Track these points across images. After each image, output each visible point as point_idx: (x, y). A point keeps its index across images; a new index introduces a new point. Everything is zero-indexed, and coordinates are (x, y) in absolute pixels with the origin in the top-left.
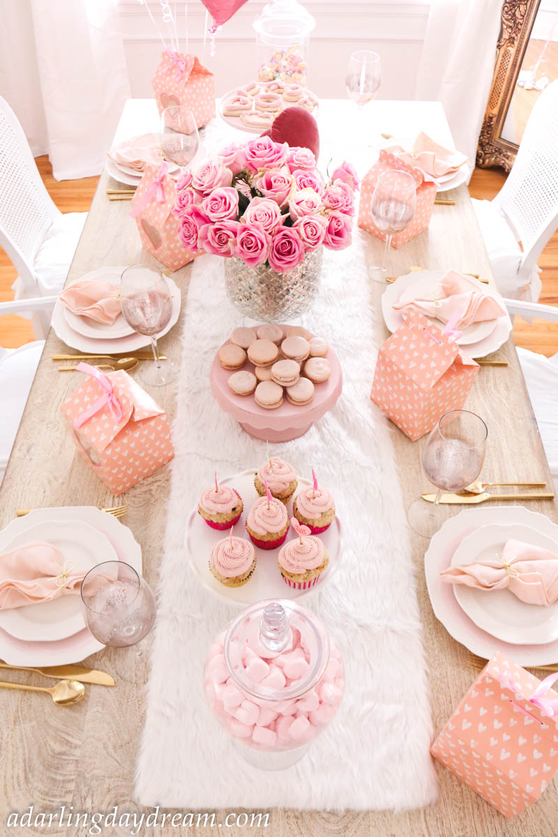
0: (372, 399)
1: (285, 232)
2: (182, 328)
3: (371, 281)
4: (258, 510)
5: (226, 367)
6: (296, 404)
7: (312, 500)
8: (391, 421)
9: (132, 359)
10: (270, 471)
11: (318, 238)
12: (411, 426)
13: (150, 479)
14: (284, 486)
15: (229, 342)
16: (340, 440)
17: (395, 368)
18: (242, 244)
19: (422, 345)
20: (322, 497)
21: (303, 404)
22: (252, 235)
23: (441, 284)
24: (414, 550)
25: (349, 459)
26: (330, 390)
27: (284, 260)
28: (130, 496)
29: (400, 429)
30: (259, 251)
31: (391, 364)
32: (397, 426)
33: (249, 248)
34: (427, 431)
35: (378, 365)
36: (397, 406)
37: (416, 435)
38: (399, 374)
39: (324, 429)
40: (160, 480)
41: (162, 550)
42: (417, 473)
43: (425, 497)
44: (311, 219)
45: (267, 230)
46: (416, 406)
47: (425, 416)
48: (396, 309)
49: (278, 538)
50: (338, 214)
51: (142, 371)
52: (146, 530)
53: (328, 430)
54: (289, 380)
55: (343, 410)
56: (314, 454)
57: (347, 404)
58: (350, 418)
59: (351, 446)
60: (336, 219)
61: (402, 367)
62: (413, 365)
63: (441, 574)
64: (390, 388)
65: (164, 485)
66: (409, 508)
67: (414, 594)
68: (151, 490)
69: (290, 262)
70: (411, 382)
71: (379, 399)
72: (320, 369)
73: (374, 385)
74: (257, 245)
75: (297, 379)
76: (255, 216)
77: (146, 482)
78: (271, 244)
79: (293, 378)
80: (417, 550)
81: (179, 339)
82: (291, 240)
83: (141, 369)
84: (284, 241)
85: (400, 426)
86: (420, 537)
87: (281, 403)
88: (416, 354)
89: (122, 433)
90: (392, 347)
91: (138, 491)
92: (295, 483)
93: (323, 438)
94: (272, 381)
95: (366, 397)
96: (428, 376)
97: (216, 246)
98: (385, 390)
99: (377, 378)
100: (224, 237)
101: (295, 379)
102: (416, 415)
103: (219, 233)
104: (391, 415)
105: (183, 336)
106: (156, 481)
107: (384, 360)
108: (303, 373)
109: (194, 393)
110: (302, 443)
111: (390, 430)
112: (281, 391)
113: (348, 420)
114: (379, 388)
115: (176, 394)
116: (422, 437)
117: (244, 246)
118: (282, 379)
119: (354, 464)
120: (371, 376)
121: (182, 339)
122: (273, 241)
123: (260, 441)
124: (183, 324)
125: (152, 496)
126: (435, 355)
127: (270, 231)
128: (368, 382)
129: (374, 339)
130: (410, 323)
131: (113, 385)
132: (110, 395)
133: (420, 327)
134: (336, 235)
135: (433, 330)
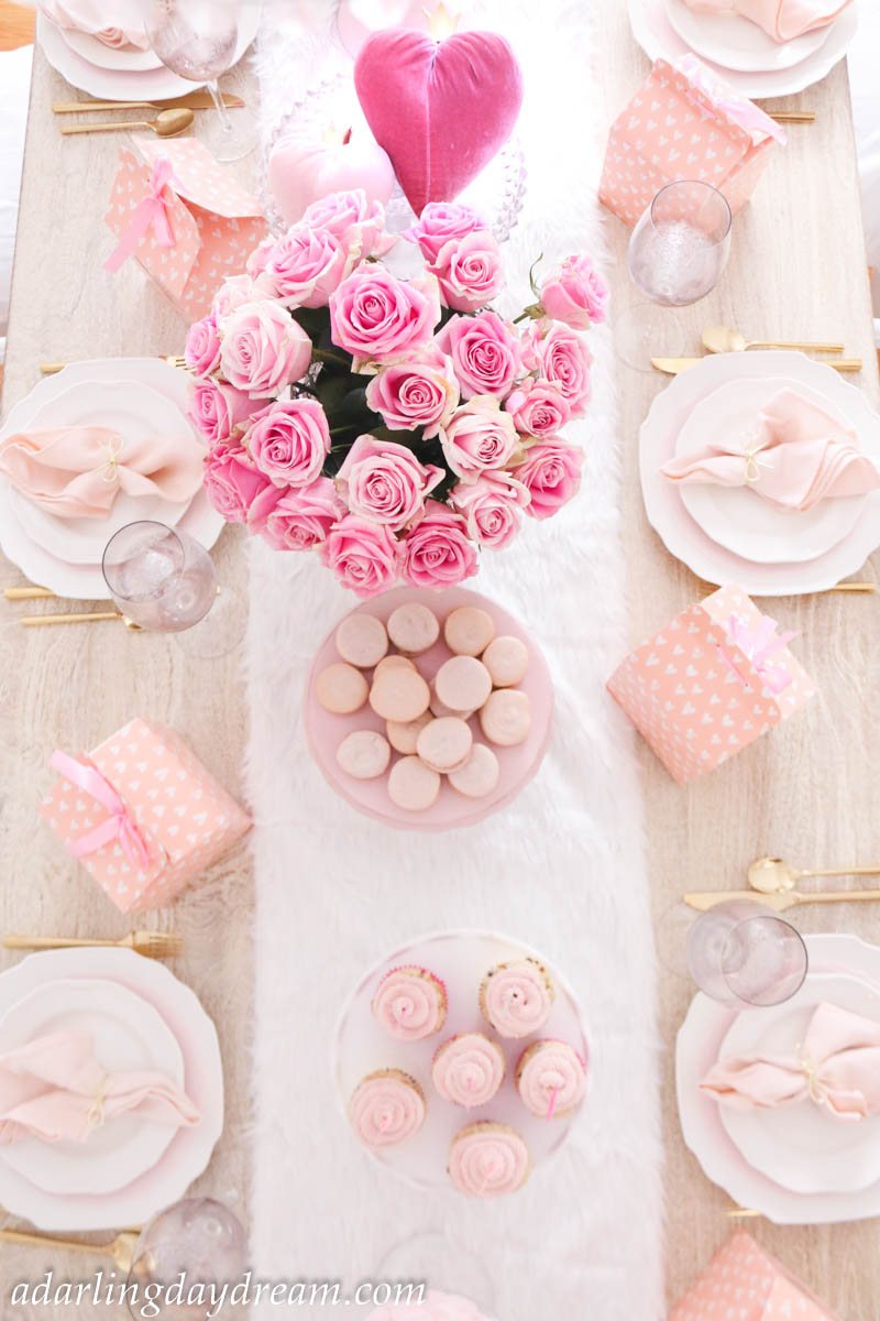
0: (608, 688)
1: (434, 529)
8: (638, 733)
13: (218, 870)
18: (342, 569)
22: (361, 555)
23: (764, 417)
25: (561, 833)
26: (528, 756)
28: (186, 903)
30: (378, 584)
41: (251, 1012)
42: (680, 846)
43: (687, 898)
45: (393, 525)
48: (668, 476)
52: (219, 970)
54: (450, 764)
62: (688, 709)
63: (702, 1087)
65: (241, 881)
68: (219, 892)
72: (511, 722)
74: (373, 573)
77: (211, 877)
79: (458, 761)
82: (446, 545)
86: (676, 978)
88: (697, 689)
91: (198, 895)
100: (304, 533)
101: (462, 761)
106: (227, 874)
108: (477, 739)
118: (438, 764)
122: (409, 549)
125: (224, 904)
127: (401, 528)
130: (692, 624)
131: (124, 801)
132: (121, 820)
133: (711, 638)
134: (547, 492)
135: (736, 656)
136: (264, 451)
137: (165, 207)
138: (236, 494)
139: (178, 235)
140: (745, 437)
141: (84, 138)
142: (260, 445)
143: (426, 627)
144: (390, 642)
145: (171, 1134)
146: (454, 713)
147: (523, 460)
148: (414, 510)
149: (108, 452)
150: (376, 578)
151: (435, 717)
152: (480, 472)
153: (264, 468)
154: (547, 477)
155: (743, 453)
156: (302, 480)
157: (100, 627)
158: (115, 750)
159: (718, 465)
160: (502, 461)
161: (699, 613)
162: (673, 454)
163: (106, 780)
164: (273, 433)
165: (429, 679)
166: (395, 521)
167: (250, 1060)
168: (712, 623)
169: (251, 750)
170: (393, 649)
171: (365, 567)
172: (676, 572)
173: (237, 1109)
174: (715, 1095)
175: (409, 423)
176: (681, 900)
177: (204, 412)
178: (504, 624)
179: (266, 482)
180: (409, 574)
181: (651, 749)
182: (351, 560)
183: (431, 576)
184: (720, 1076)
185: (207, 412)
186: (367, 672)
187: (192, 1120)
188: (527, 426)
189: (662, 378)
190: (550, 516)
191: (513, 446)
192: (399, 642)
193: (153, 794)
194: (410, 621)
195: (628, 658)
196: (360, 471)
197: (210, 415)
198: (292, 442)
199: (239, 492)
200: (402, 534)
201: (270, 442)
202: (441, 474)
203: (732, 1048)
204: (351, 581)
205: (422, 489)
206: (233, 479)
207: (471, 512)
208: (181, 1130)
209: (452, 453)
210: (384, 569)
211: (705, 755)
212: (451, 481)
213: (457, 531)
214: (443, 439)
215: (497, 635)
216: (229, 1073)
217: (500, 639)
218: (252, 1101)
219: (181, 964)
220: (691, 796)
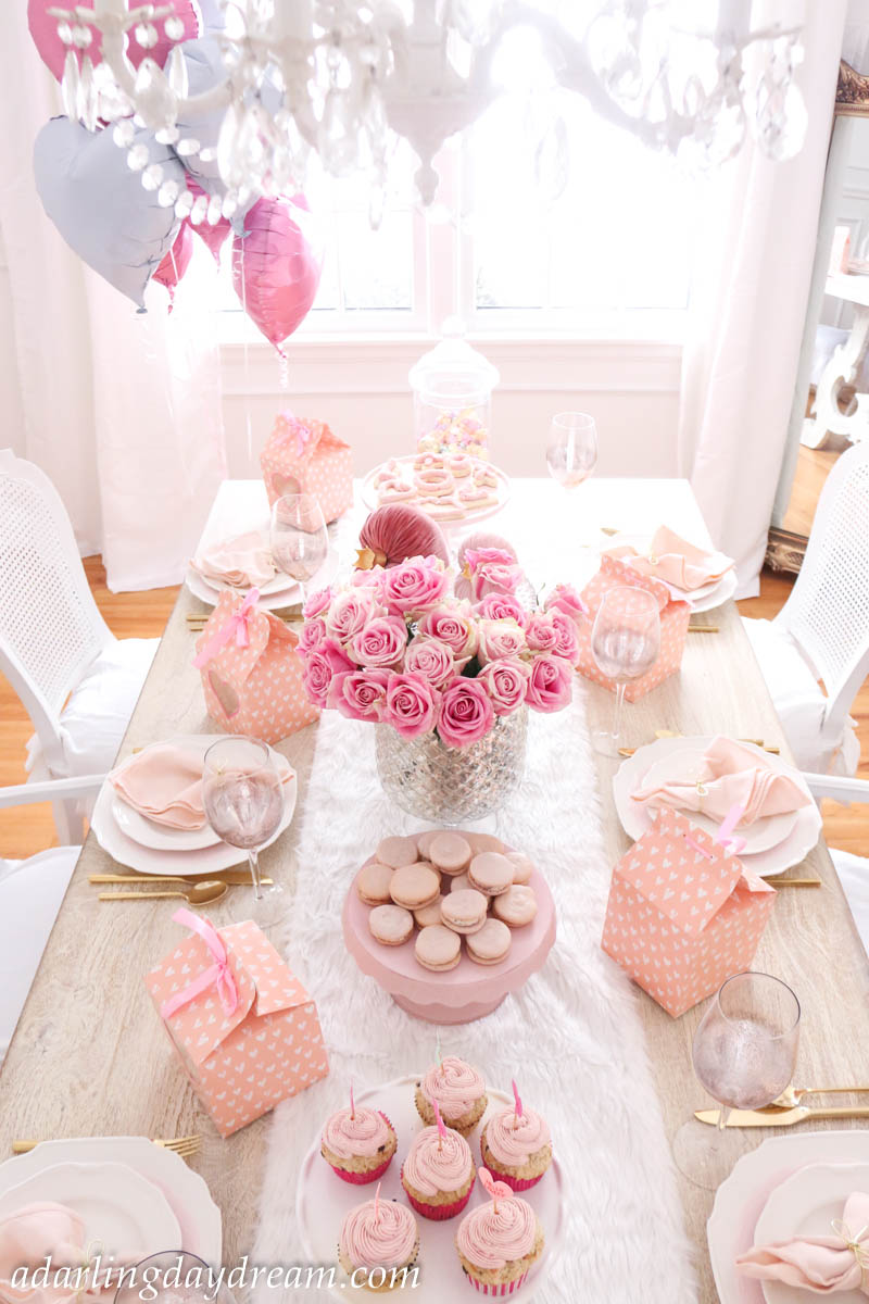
0: (604, 948)
1: (464, 685)
2: (298, 834)
3: (595, 755)
4: (421, 1151)
5: (369, 902)
6: (483, 962)
7: (512, 1132)
8: (637, 985)
9: (217, 883)
10: (443, 1082)
11: (517, 694)
12: (670, 993)
14: (465, 1108)
15: (373, 860)
16: (554, 1018)
17: (641, 900)
18: (395, 705)
19: (683, 861)
20: (529, 1126)
21: (493, 962)
22: (409, 691)
23: (705, 759)
24: (687, 1213)
25: (570, 1052)
26: (537, 937)
27: (459, 728)
29: (651, 998)
30: (419, 716)
31: (633, 892)
32: (647, 994)
33: (405, 712)
34: (697, 1001)
35: (612, 893)
36: (647, 961)
37: (679, 1009)
38: (647, 909)
39: (527, 1000)
42: (683, 1072)
43: (699, 1115)
44: (506, 665)
45: (433, 684)
46: (678, 961)
47: (692, 977)
48: (636, 799)
49: (455, 1200)
50: (548, 656)
51: (232, 903)
52: (231, 1178)
53: (535, 1003)
54: (469, 923)
55: (558, 969)
56: (512, 1044)
57: (565, 957)
58: (570, 983)
59: (573, 1030)
60: (546, 665)
61: (652, 897)
62: (668, 894)
63: (738, 1263)
64: (634, 932)
66: (675, 1135)
67: (693, 1298)
69: (471, 731)
70: (668, 922)
71: (616, 948)
72: (520, 904)
73: (607, 924)
74: (417, 707)
75: (483, 923)
76: (417, 661)
78: (440, 705)
79: (475, 922)
80: (692, 1214)
81: (294, 852)
82: (472, 698)
83: (230, 900)
84: (461, 699)
85: (651, 993)
86: (697, 1189)
87: (457, 962)
88: (673, 876)
89: (235, 1035)
90: (634, 864)
92: (483, 1102)
93: (526, 1016)
94: (444, 925)
95: (595, 945)
96: (694, 911)
97: (357, 706)
98: (625, 934)
99: (611, 914)
100: (369, 693)
101: (478, 923)
102: (677, 975)
103: (360, 687)
104: (637, 974)
105: (299, 846)
107: (621, 884)
108: (492, 912)
109: (316, 942)
110: (493, 1025)
111: (634, 999)
112: (458, 942)
113: (566, 984)
114: (615, 930)
115: (287, 943)
116: (688, 1012)
117: (398, 708)
118: (458, 922)
119: (579, 1059)
120: (603, 909)
121: (298, 852)
122: (445, 700)
123: (423, 1023)
124: (301, 827)
126: (704, 877)
127: (438, 686)
128: (596, 919)
129: (604, 850)
130: (662, 826)
133: (678, 832)
135: (700, 836)
148: (449, 672)
150: (419, 712)
154: (547, 673)
155: (694, 783)
157: (166, 904)
160: (517, 651)
161: (666, 813)
162: (639, 789)
166: (435, 681)
171: (413, 701)
180: (443, 723)
190: (549, 712)
202: (469, 657)
210: (426, 704)
220: (689, 1034)
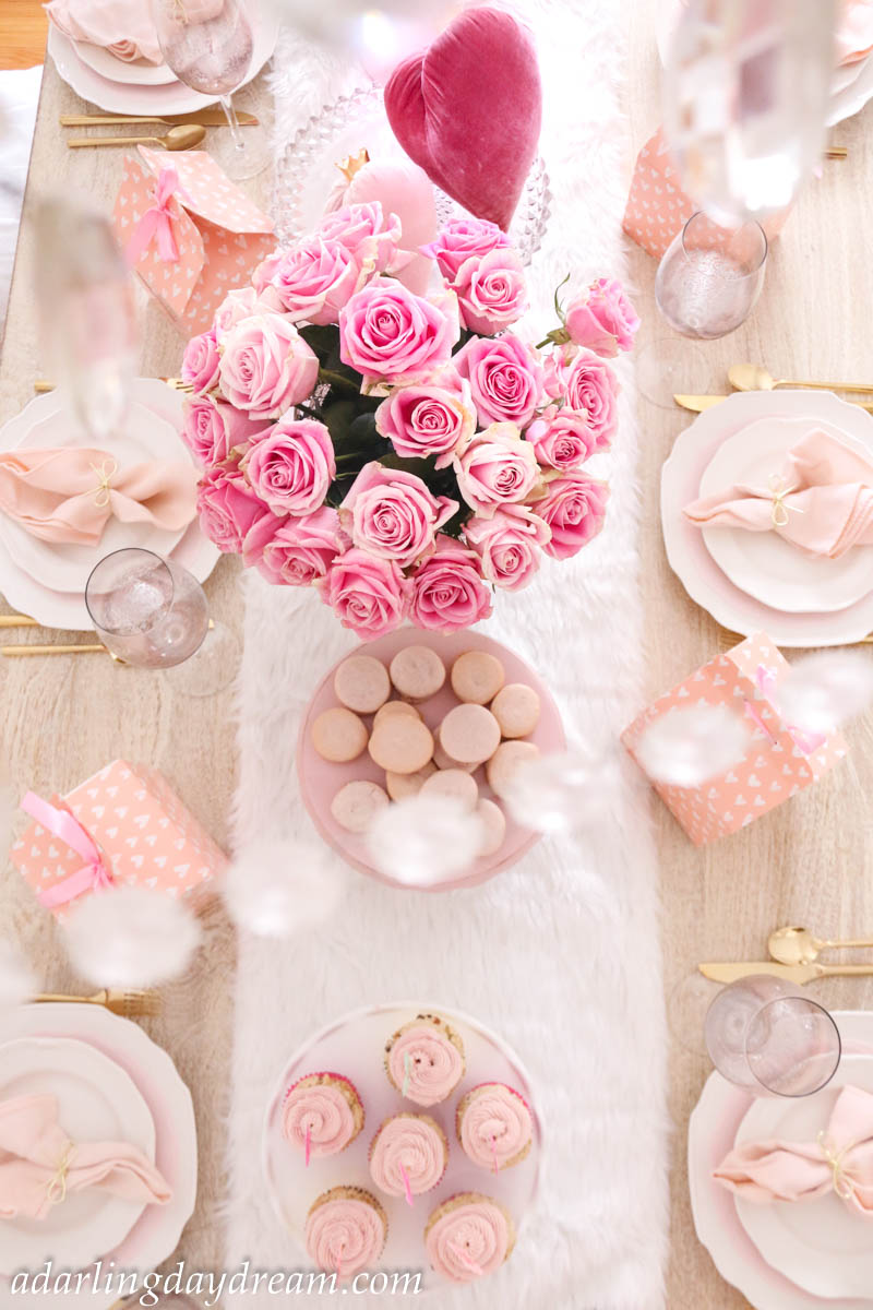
0: (622, 741)
7: (489, 1143)
11: (524, 574)
22: (365, 592)
25: (569, 895)
30: (382, 623)
33: (360, 621)
40: (217, 926)
41: (228, 1078)
42: (695, 912)
43: (703, 967)
45: (400, 561)
48: (691, 518)
52: (198, 1032)
63: (716, 1176)
65: (225, 936)
67: (664, 1178)
74: (377, 614)
78: (411, 594)
82: (458, 584)
84: (442, 586)
86: (688, 1055)
103: (290, 559)
122: (418, 587)
125: (206, 960)
127: (408, 565)
130: (718, 675)
131: (100, 850)
132: (96, 869)
133: (737, 691)
134: (568, 530)
135: (765, 712)
136: (264, 476)
137: (170, 221)
138: (231, 522)
139: (182, 250)
140: (773, 478)
141: (91, 151)
142: (259, 469)
143: (431, 671)
144: (393, 687)
145: (139, 1211)
146: (459, 766)
147: (543, 494)
148: (424, 545)
149: (101, 476)
150: (380, 617)
151: (438, 769)
152: (496, 506)
153: (262, 494)
154: (569, 514)
155: (771, 495)
156: (303, 509)
157: (85, 659)
158: (93, 793)
159: (743, 507)
160: (521, 493)
161: (726, 664)
162: (696, 495)
163: (81, 825)
164: (273, 457)
165: (433, 728)
166: (403, 556)
167: (225, 1133)
168: (740, 675)
169: (241, 796)
170: (395, 694)
171: (369, 606)
172: (696, 619)
173: (211, 1184)
174: (730, 1186)
175: (421, 451)
176: (697, 970)
177: (199, 432)
178: (514, 670)
179: (264, 509)
180: (416, 615)
181: (667, 808)
182: (354, 597)
183: (439, 617)
184: (736, 1164)
185: (203, 433)
186: (367, 718)
187: (160, 1197)
188: (550, 459)
189: (685, 415)
190: (571, 556)
191: (533, 479)
192: (403, 686)
193: (132, 842)
194: (414, 666)
195: (647, 710)
196: (366, 500)
197: (206, 436)
198: (293, 467)
199: (234, 520)
200: (410, 571)
201: (270, 467)
202: (454, 507)
203: (748, 1134)
204: (353, 620)
205: (434, 522)
206: (228, 505)
207: (486, 549)
208: (149, 1208)
209: (467, 484)
210: (389, 608)
211: (728, 817)
212: (465, 514)
213: (470, 569)
214: (457, 469)
215: (508, 682)
216: (204, 1145)
217: (512, 687)
218: (227, 1176)
219: (157, 1025)
220: (708, 858)
